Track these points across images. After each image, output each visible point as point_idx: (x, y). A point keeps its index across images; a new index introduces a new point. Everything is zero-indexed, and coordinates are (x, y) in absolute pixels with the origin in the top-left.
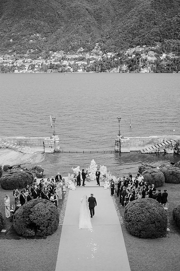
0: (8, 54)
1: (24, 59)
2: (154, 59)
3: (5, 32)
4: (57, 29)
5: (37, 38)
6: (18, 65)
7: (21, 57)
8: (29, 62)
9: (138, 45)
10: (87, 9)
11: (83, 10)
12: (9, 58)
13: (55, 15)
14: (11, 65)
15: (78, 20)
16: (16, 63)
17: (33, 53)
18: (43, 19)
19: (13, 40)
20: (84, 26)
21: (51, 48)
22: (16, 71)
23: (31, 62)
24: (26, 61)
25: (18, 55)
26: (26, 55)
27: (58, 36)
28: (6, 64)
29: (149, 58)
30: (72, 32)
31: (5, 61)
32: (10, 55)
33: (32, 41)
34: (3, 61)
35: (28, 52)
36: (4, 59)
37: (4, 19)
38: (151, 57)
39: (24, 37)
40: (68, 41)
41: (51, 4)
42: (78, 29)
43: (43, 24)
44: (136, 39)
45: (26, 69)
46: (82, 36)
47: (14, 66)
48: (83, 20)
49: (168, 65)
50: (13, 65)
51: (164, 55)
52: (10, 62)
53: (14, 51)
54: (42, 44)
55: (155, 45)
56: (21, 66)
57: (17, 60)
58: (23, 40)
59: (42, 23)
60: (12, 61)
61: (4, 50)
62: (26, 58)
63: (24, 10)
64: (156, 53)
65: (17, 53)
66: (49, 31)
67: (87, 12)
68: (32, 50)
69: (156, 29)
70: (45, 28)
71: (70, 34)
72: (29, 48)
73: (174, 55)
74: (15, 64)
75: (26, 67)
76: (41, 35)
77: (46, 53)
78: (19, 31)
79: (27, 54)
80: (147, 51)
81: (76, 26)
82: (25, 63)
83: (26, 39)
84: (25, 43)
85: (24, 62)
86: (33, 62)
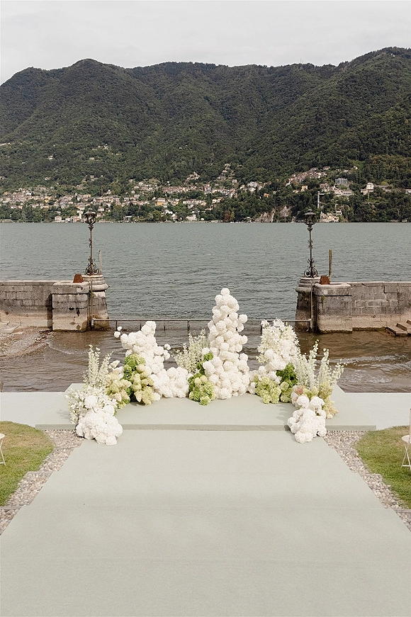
0: (43, 184)
1: (76, 194)
2: (349, 193)
3: (38, 141)
4: (146, 135)
5: (103, 154)
6: (63, 207)
7: (69, 192)
8: (86, 200)
9: (314, 166)
10: (207, 98)
11: (200, 100)
12: (43, 192)
13: (142, 108)
14: (47, 207)
15: (188, 119)
16: (59, 202)
17: (94, 183)
18: (117, 117)
19: (54, 156)
20: (200, 131)
21: (131, 174)
22: (59, 219)
23: (89, 201)
24: (78, 199)
25: (64, 187)
26: (80, 187)
27: (147, 149)
28: (38, 205)
29: (339, 193)
30: (175, 142)
31: (36, 198)
32: (47, 186)
33: (93, 159)
34: (31, 198)
35: (84, 181)
36: (33, 195)
37: (37, 117)
38: (342, 191)
39: (77, 152)
40: (167, 160)
41: (135, 87)
42: (188, 136)
43: (116, 127)
44: (310, 155)
45: (78, 215)
46: (195, 150)
47: (54, 209)
48: (199, 119)
49: (380, 207)
50: (51, 206)
51: (370, 186)
52: (46, 201)
53: (56, 179)
54: (114, 165)
55: (349, 166)
56: (69, 209)
57: (60, 196)
58: (76, 156)
59: (116, 124)
60: (49, 198)
61: (36, 176)
62: (79, 192)
63: (78, 100)
64: (352, 183)
65: (62, 183)
66: (128, 141)
67: (207, 103)
68: (92, 177)
69: (350, 134)
70: (120, 134)
71: (170, 146)
72: (87, 173)
73: (391, 185)
74: (56, 205)
75: (78, 212)
76: (114, 147)
77: (122, 183)
78: (68, 140)
79: (82, 185)
80: (333, 179)
81: (185, 129)
82: (78, 202)
83: (82, 156)
84: (79, 163)
85: (74, 200)
86: (94, 200)
